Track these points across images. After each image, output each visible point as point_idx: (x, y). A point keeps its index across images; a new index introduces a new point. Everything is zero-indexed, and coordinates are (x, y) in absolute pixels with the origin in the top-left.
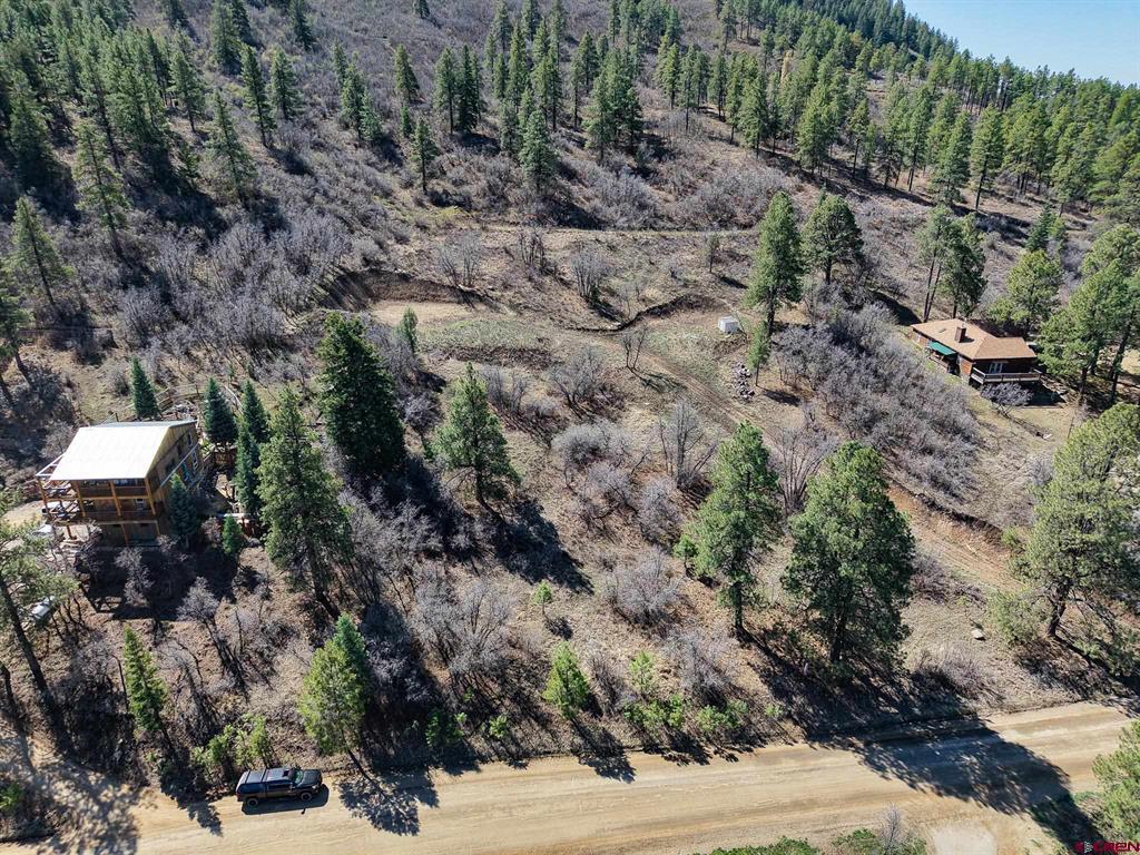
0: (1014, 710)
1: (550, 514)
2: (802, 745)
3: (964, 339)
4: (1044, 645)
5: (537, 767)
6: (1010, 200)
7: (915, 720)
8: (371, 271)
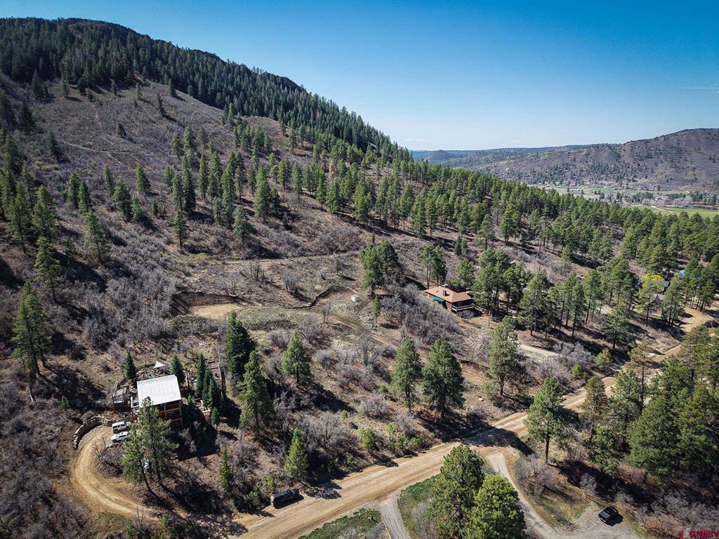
1: (328, 388)
2: (443, 444)
3: (446, 295)
4: (500, 398)
5: (365, 471)
6: (442, 230)
7: (471, 429)
8: (182, 292)
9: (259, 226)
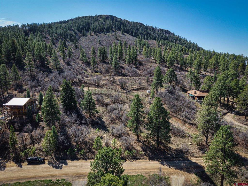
0: (196, 157)
2: (148, 160)
3: (195, 93)
4: (204, 146)
6: (212, 73)
7: (174, 157)
8: (80, 82)
9: (125, 66)
